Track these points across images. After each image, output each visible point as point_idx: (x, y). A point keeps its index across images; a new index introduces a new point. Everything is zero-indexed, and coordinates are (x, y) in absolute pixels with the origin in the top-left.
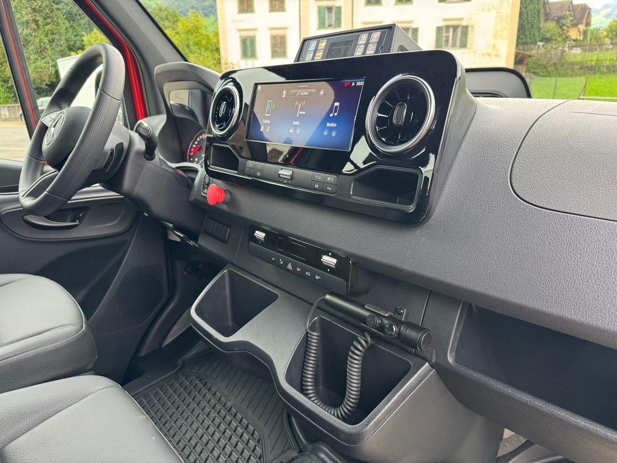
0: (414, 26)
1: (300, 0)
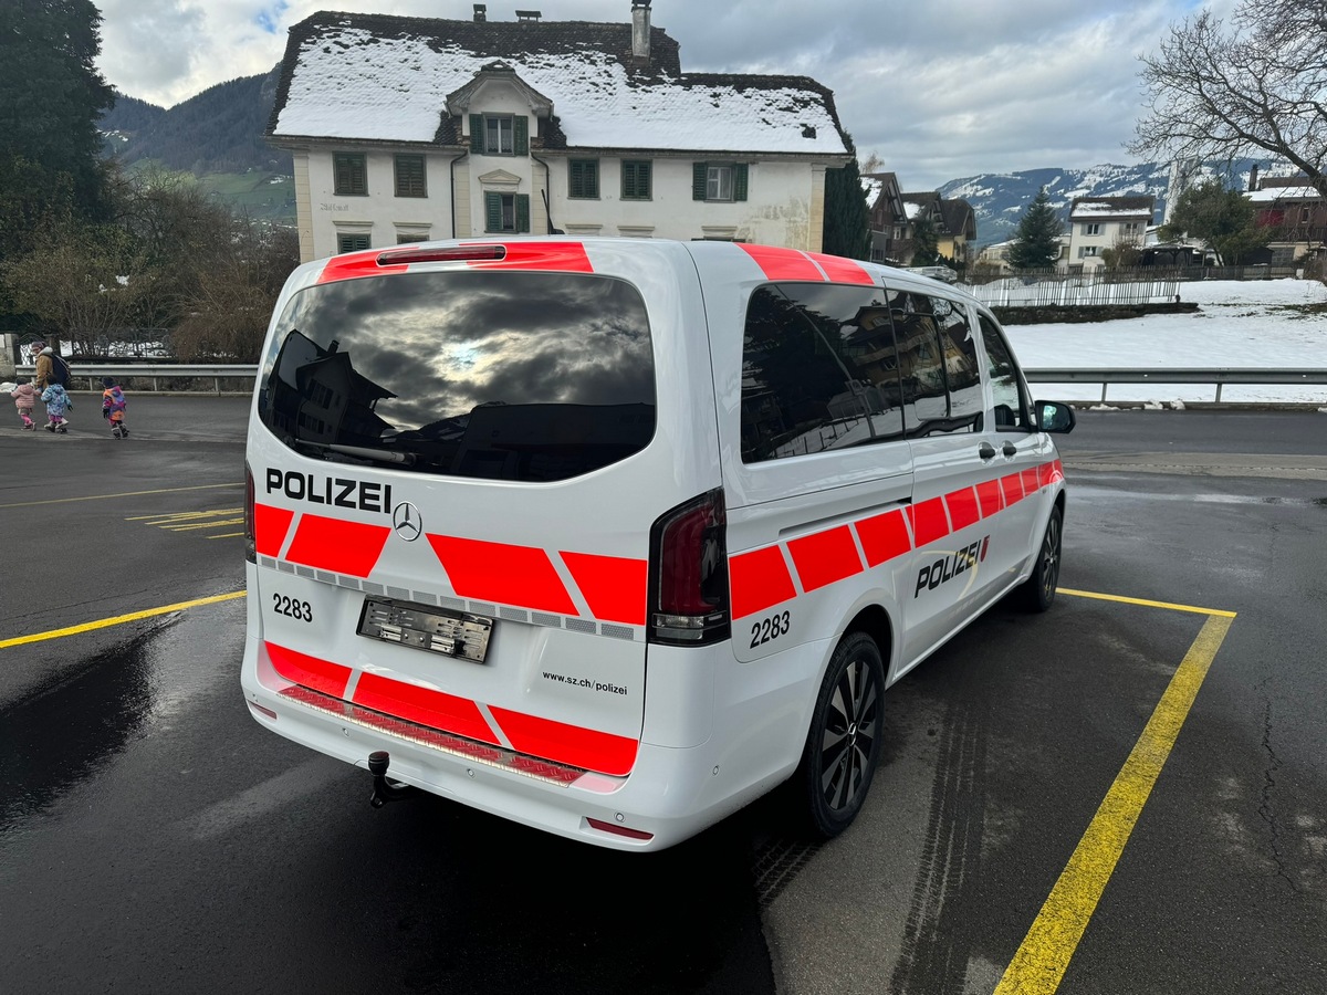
1: (452, 179)
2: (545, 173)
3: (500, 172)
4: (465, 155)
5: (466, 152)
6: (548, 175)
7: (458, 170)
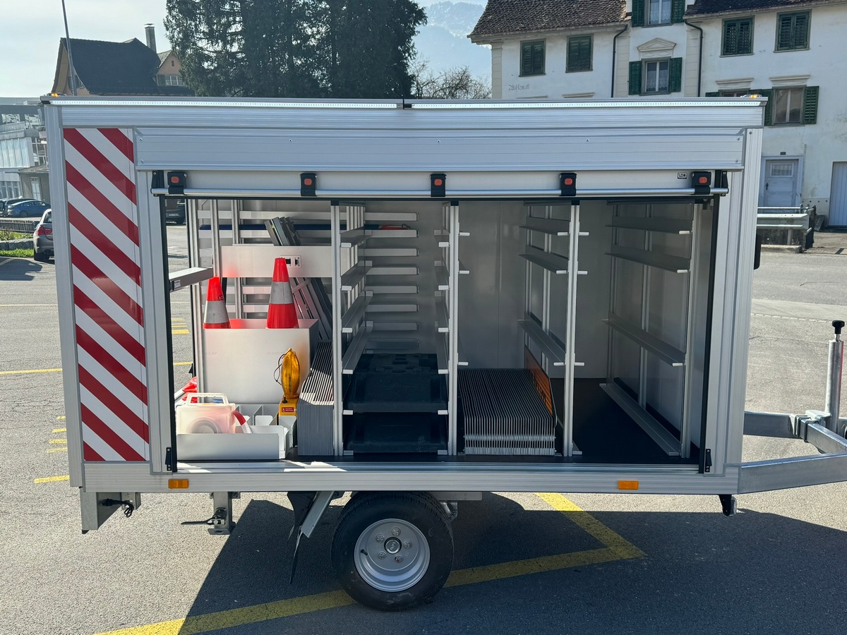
0: (809, 84)
1: (614, 52)
2: (699, 37)
3: (657, 40)
4: (625, 29)
5: (626, 26)
6: (701, 38)
7: (620, 43)
